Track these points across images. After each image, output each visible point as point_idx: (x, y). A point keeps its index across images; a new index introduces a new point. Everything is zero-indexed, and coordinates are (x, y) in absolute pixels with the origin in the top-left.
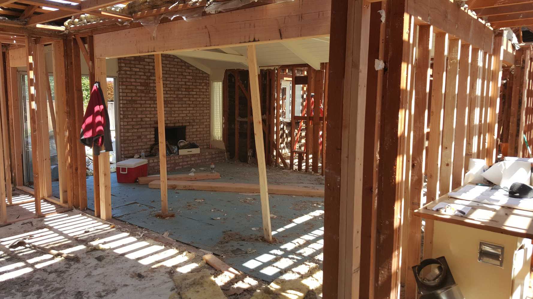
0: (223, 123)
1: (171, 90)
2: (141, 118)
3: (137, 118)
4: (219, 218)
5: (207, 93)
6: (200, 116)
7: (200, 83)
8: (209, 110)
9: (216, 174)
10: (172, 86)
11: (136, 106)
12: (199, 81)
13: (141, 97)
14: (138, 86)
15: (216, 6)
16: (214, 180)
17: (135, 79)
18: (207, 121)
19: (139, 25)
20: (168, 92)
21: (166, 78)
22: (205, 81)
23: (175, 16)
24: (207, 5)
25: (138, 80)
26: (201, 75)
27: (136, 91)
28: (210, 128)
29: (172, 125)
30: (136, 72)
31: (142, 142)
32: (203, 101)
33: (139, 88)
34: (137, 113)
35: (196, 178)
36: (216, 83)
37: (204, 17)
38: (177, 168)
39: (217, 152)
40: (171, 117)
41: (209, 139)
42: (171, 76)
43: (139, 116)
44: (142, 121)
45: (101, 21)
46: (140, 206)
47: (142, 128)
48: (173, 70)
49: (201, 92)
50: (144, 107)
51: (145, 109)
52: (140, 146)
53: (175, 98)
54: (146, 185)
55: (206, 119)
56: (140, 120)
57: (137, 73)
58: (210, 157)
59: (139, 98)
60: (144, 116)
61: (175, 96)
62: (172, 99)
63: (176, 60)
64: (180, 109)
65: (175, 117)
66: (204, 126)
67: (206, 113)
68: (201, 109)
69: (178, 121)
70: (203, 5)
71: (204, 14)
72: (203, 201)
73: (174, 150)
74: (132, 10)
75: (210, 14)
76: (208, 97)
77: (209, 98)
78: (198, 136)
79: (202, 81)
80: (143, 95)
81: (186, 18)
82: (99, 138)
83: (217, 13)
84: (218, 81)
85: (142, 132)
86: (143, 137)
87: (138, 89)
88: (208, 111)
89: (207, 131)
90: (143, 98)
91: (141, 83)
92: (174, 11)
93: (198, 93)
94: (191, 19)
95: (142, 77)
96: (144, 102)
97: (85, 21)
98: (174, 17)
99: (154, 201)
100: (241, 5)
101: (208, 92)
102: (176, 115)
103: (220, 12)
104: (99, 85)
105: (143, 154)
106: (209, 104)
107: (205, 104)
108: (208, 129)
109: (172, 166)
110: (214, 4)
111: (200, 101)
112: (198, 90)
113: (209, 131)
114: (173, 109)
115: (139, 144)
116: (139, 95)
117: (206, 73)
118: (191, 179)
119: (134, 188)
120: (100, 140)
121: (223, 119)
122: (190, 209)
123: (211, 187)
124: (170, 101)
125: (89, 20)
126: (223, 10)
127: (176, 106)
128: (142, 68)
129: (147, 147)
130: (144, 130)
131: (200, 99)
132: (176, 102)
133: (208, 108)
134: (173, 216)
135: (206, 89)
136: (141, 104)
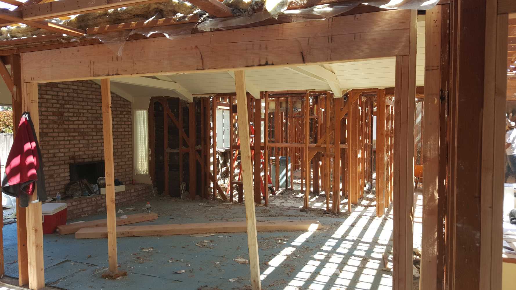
0: (149, 156)
1: (88, 120)
2: (54, 154)
3: (49, 153)
4: (183, 271)
5: (129, 123)
6: (121, 148)
7: (121, 111)
8: (131, 141)
9: (153, 215)
10: (90, 115)
11: (47, 139)
12: (120, 109)
13: (53, 128)
14: (50, 116)
15: (212, 22)
16: (151, 222)
17: (47, 108)
18: (129, 154)
19: (96, 42)
20: (85, 122)
21: (83, 106)
22: (126, 109)
23: (153, 33)
24: (200, 21)
25: (49, 109)
26: (122, 103)
27: (47, 122)
28: (132, 161)
29: (90, 160)
30: (47, 99)
31: (54, 182)
32: (124, 131)
33: (51, 118)
34: (48, 147)
35: (129, 222)
36: (139, 111)
37: (194, 35)
38: (99, 210)
39: (143, 189)
40: (89, 150)
41: (132, 174)
42: (89, 104)
43: (51, 151)
44: (54, 157)
45: (35, 36)
46: (74, 264)
47: (54, 165)
48: (91, 97)
49: (123, 121)
50: (57, 141)
51: (58, 142)
52: (52, 186)
53: (93, 128)
54: (72, 234)
55: (129, 151)
56: (52, 155)
57: (49, 101)
58: (136, 194)
59: (51, 130)
60: (57, 151)
61: (93, 126)
62: (89, 130)
63: (94, 86)
64: (99, 141)
65: (93, 151)
66: (126, 160)
67: (128, 145)
68: (123, 140)
69: (96, 155)
70: (194, 21)
71: (195, 31)
72: (152, 250)
73: (95, 189)
74: (83, 24)
75: (203, 32)
76: (130, 126)
77: (131, 128)
78: (120, 171)
79: (123, 110)
80: (56, 126)
81: (169, 35)
82: (30, 184)
83: (212, 30)
84: (141, 108)
85: (54, 170)
86: (55, 176)
87: (49, 120)
88: (130, 143)
89: (129, 165)
90: (56, 130)
91: (53, 112)
92: (151, 27)
93: (119, 123)
94: (177, 37)
95: (55, 105)
96: (56, 134)
97: (9, 35)
98: (151, 33)
99: (90, 257)
100: (248, 23)
101: (130, 121)
102: (94, 148)
103: (218, 30)
104: (29, 117)
105: (59, 196)
106: (131, 134)
107: (127, 135)
108: (131, 163)
109: (94, 208)
110: (211, 20)
111: (121, 132)
112: (119, 119)
113: (132, 164)
114: (90, 141)
115: (51, 185)
116: (51, 126)
117: (127, 101)
118: (124, 223)
119: (57, 241)
120: (31, 187)
121: (149, 151)
122: (142, 263)
123: (155, 232)
124: (88, 132)
125: (13, 35)
126: (222, 28)
127: (95, 137)
128: (55, 95)
129: (60, 187)
130: (58, 167)
131: (121, 130)
132: (94, 134)
133: (130, 139)
134: (125, 274)
135: (128, 118)
136: (54, 137)
